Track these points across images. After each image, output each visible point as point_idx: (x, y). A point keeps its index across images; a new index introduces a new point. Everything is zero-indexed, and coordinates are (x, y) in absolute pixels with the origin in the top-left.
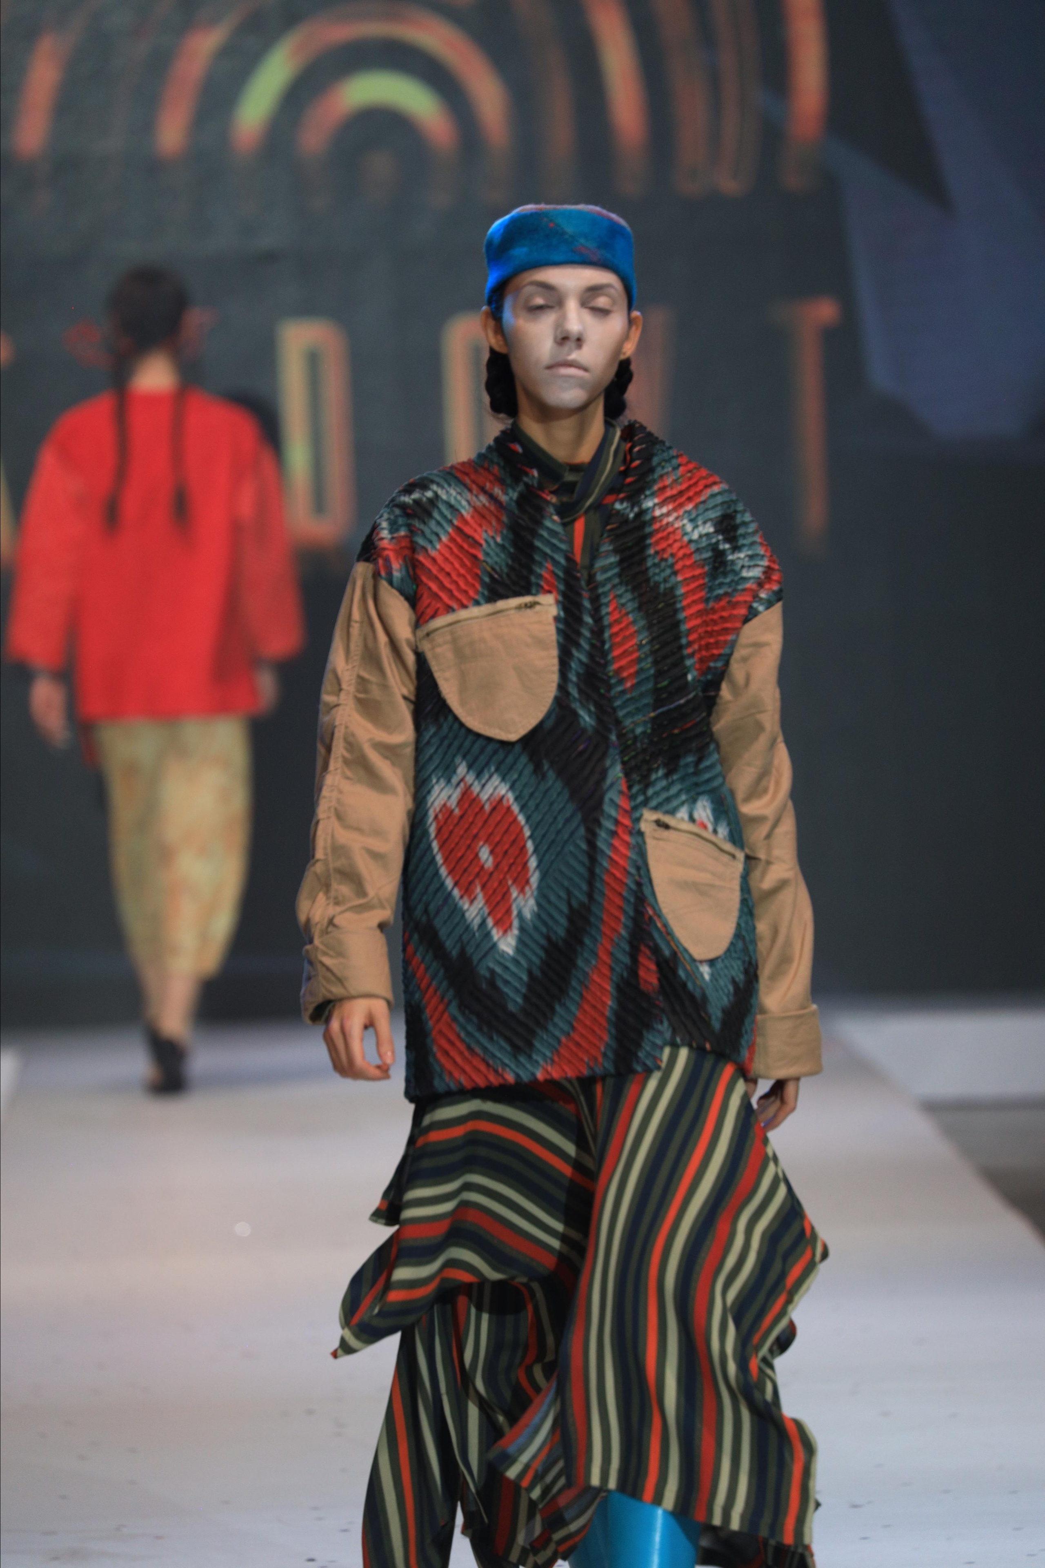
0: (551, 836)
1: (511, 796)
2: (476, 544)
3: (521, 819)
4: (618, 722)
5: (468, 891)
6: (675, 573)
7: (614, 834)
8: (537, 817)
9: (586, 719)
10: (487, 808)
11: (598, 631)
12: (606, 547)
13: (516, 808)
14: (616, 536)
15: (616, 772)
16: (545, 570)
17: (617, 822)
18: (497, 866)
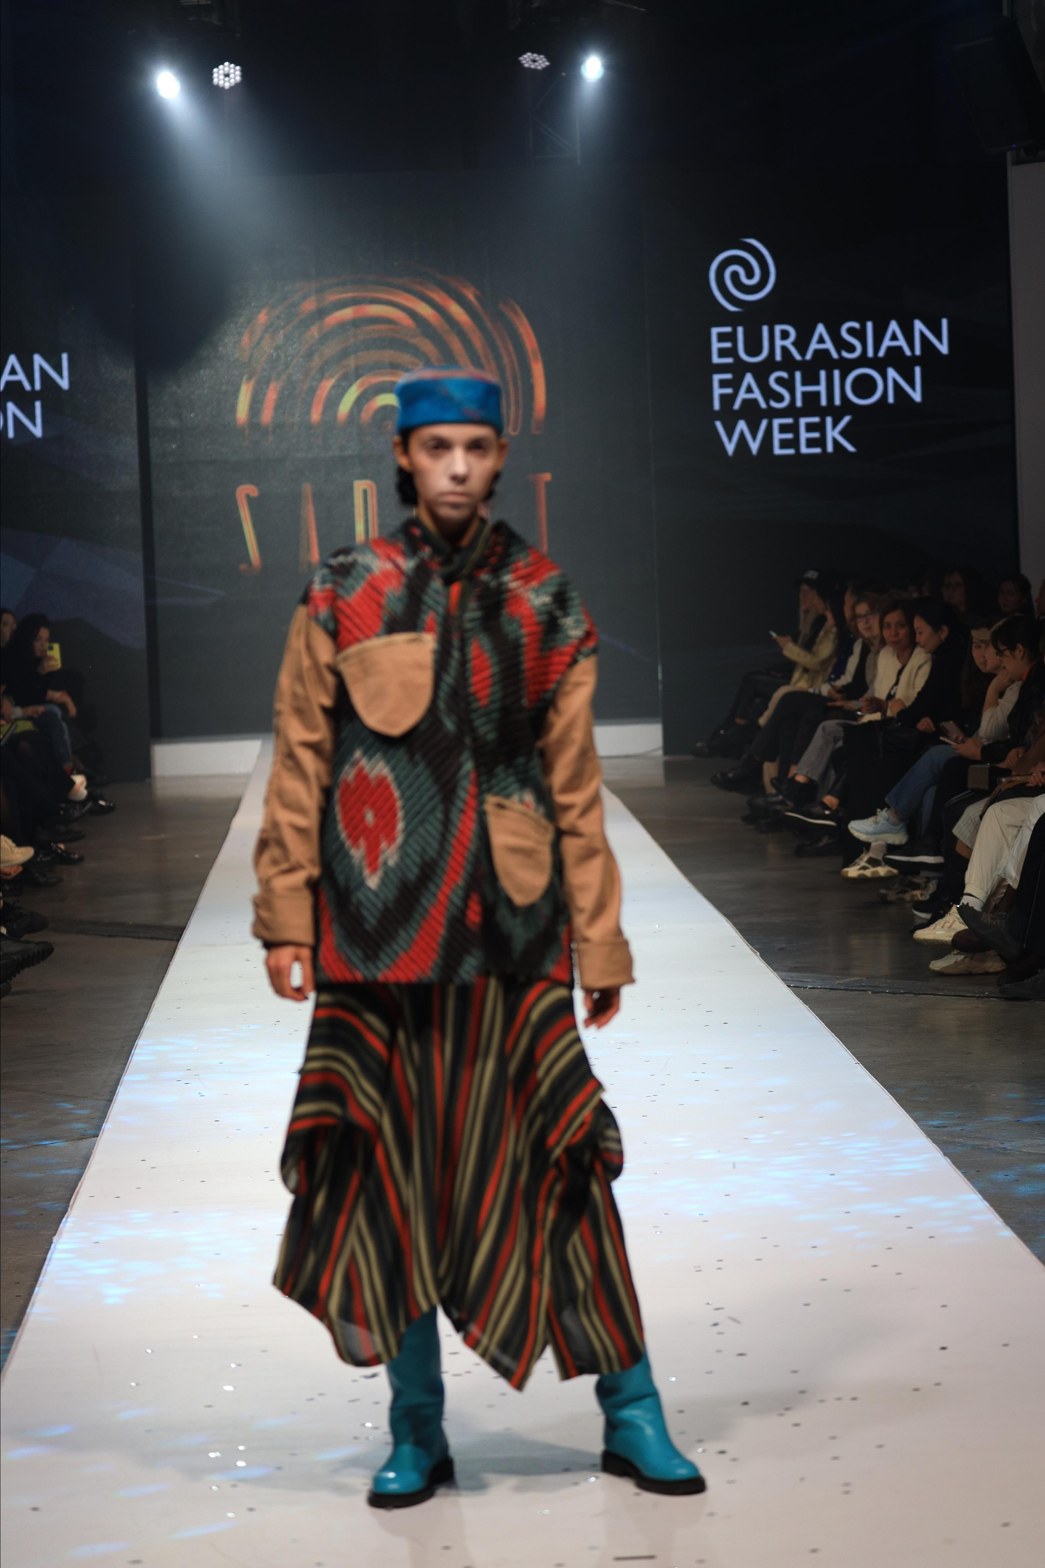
0: (417, 808)
1: (390, 778)
2: (381, 594)
3: (397, 794)
4: (473, 730)
5: (355, 842)
6: (521, 626)
7: (463, 811)
8: (408, 793)
9: (449, 725)
10: (373, 783)
11: (463, 663)
12: (473, 604)
13: (394, 787)
14: (480, 598)
15: (468, 766)
16: (429, 617)
17: (465, 802)
18: (376, 825)
